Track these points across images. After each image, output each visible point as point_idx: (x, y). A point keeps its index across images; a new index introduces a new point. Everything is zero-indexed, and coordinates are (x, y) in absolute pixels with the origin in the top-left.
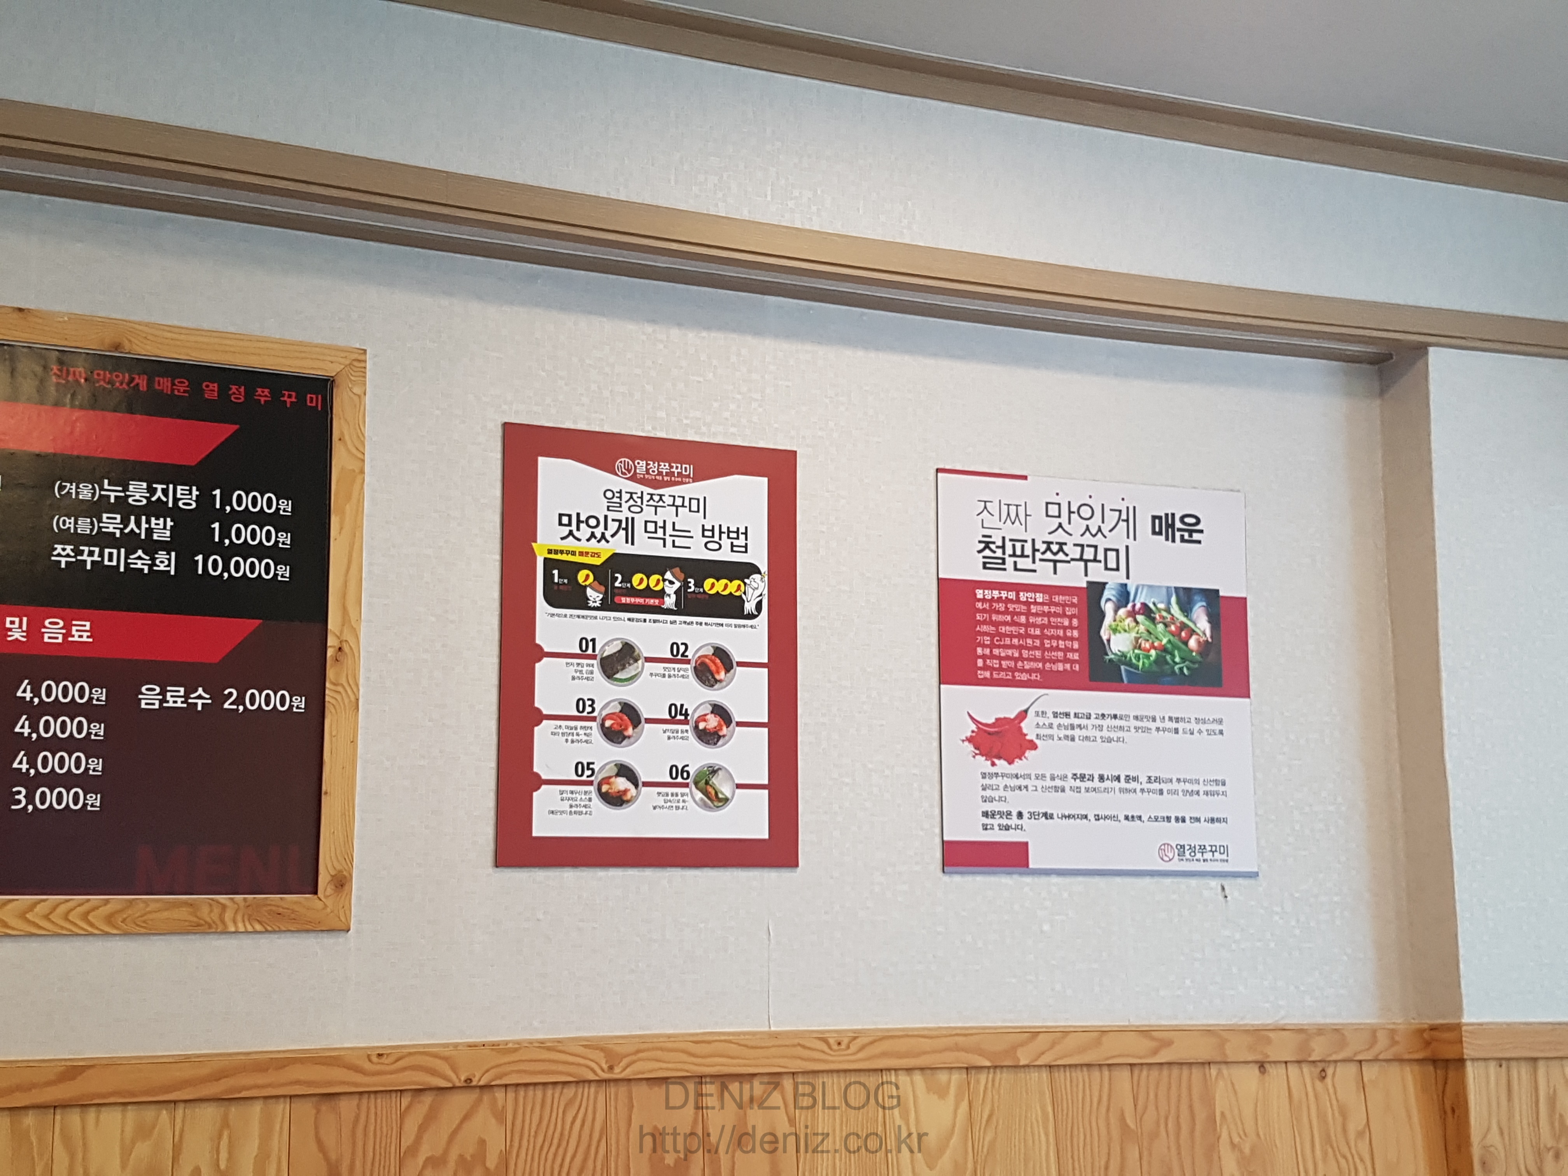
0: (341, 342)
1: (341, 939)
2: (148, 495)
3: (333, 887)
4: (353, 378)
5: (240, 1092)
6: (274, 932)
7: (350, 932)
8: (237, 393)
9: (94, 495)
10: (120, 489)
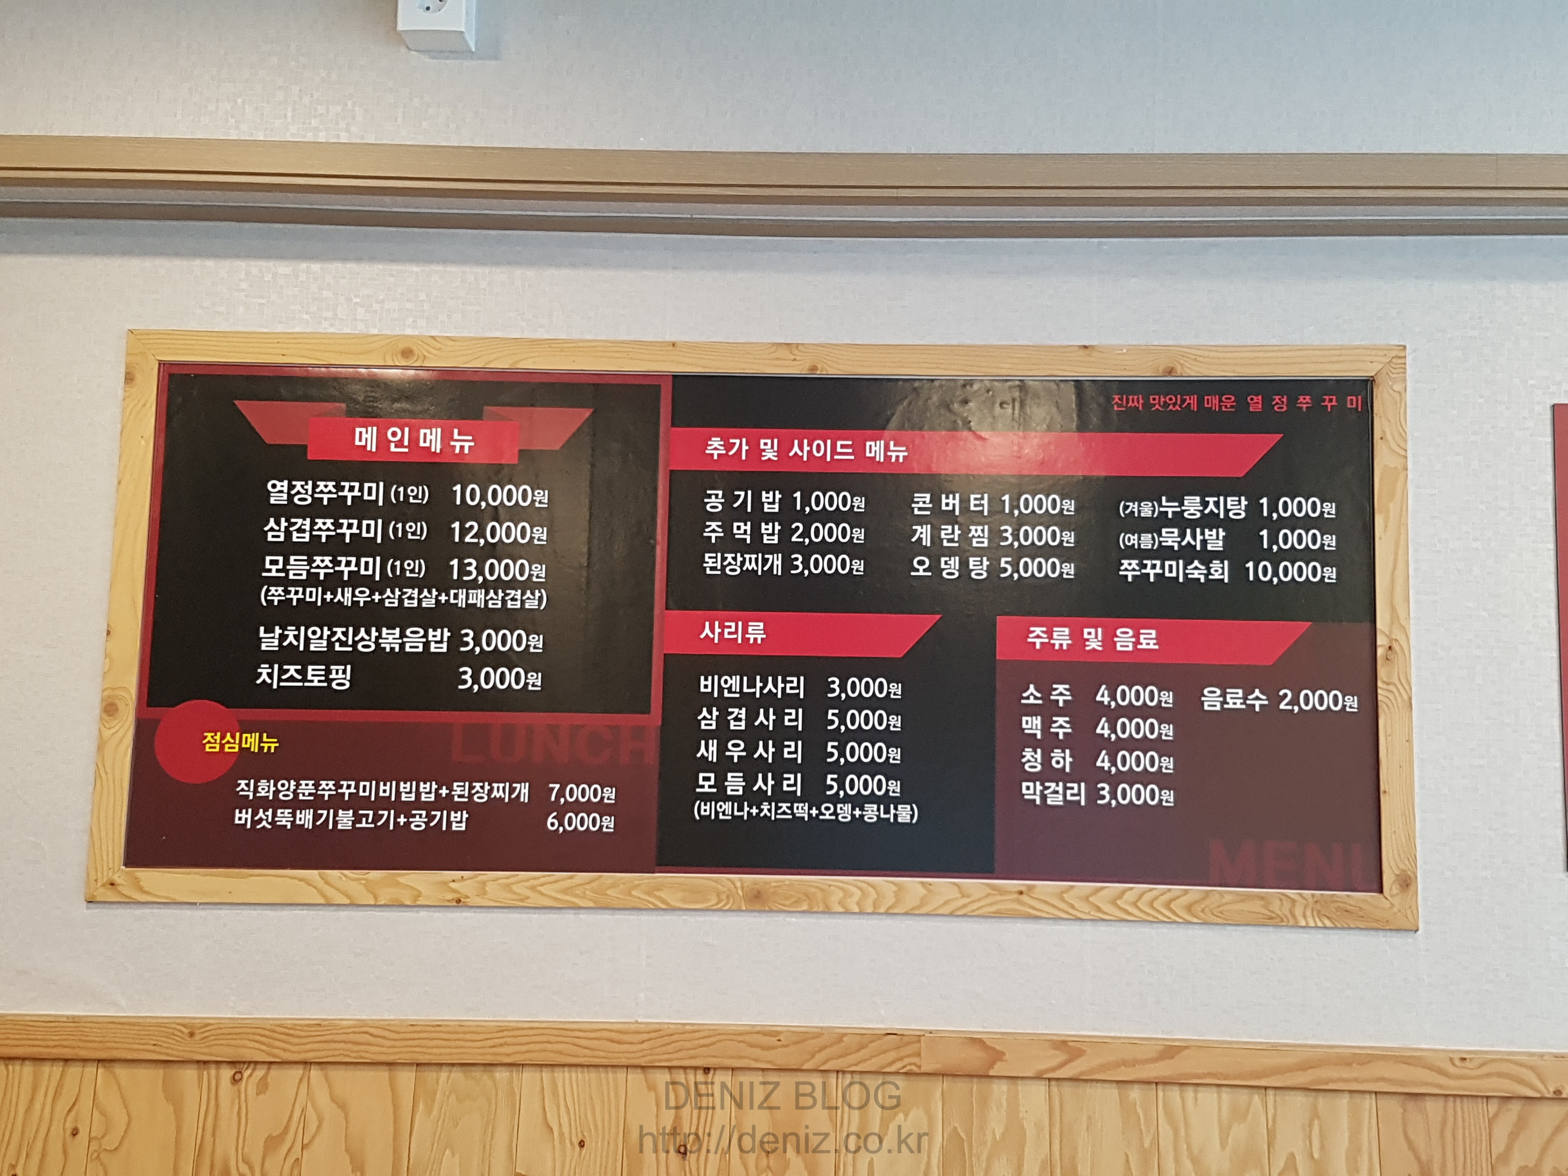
0: (1380, 341)
1: (1409, 938)
2: (1201, 508)
3: (1398, 887)
4: (1393, 376)
5: (1326, 1083)
6: (1343, 928)
7: (1419, 932)
8: (1280, 403)
9: (1153, 512)
10: (1177, 504)
